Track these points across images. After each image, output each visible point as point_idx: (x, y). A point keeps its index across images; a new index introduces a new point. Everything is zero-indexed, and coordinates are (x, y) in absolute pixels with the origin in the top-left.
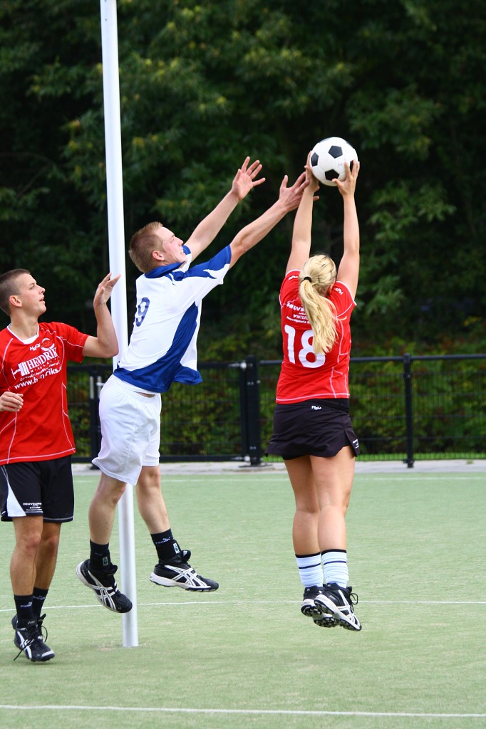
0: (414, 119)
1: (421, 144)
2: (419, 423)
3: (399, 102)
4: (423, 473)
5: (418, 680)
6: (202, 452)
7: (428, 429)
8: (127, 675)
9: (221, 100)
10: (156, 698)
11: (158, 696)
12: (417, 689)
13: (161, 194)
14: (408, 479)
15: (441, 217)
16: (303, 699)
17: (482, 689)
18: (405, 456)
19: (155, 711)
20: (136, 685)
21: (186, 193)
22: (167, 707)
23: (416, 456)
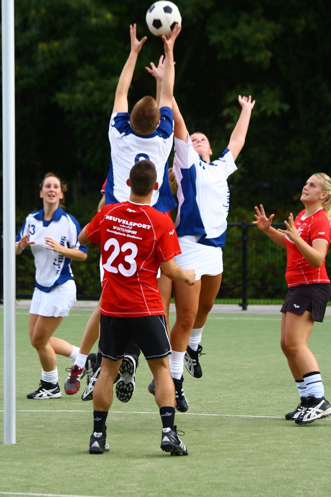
0: (259, 36)
1: (264, 56)
2: (256, 275)
3: (248, 22)
4: (254, 315)
5: (230, 477)
6: (85, 292)
7: (262, 280)
8: (4, 466)
9: (109, 16)
10: (25, 485)
11: (26, 483)
12: (228, 484)
13: (60, 89)
14: (242, 319)
15: (277, 113)
16: (139, 489)
17: (278, 485)
18: (241, 301)
19: (23, 495)
20: (10, 474)
21: (79, 88)
22: (33, 492)
23: (250, 301)
